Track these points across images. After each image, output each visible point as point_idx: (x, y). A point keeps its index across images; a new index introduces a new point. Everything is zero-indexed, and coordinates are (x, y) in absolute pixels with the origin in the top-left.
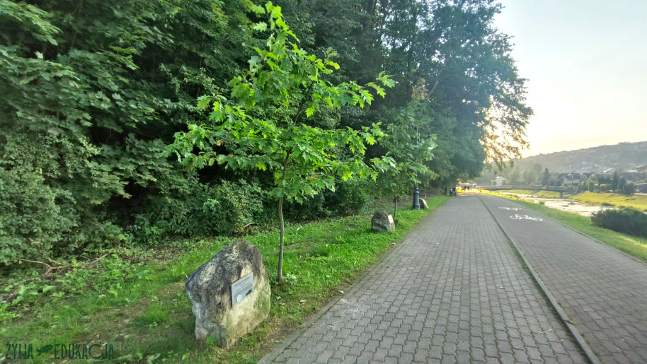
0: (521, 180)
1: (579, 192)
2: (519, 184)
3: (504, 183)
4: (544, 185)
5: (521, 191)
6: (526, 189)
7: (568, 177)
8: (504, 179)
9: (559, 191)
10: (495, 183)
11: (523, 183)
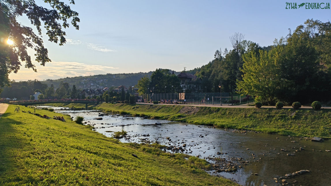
0: (55, 95)
1: (98, 103)
2: (54, 98)
3: (41, 97)
4: (72, 98)
5: (55, 104)
6: (59, 102)
7: (88, 92)
8: (41, 94)
9: (84, 103)
10: (33, 98)
11: (56, 97)
